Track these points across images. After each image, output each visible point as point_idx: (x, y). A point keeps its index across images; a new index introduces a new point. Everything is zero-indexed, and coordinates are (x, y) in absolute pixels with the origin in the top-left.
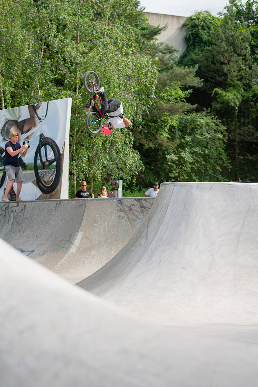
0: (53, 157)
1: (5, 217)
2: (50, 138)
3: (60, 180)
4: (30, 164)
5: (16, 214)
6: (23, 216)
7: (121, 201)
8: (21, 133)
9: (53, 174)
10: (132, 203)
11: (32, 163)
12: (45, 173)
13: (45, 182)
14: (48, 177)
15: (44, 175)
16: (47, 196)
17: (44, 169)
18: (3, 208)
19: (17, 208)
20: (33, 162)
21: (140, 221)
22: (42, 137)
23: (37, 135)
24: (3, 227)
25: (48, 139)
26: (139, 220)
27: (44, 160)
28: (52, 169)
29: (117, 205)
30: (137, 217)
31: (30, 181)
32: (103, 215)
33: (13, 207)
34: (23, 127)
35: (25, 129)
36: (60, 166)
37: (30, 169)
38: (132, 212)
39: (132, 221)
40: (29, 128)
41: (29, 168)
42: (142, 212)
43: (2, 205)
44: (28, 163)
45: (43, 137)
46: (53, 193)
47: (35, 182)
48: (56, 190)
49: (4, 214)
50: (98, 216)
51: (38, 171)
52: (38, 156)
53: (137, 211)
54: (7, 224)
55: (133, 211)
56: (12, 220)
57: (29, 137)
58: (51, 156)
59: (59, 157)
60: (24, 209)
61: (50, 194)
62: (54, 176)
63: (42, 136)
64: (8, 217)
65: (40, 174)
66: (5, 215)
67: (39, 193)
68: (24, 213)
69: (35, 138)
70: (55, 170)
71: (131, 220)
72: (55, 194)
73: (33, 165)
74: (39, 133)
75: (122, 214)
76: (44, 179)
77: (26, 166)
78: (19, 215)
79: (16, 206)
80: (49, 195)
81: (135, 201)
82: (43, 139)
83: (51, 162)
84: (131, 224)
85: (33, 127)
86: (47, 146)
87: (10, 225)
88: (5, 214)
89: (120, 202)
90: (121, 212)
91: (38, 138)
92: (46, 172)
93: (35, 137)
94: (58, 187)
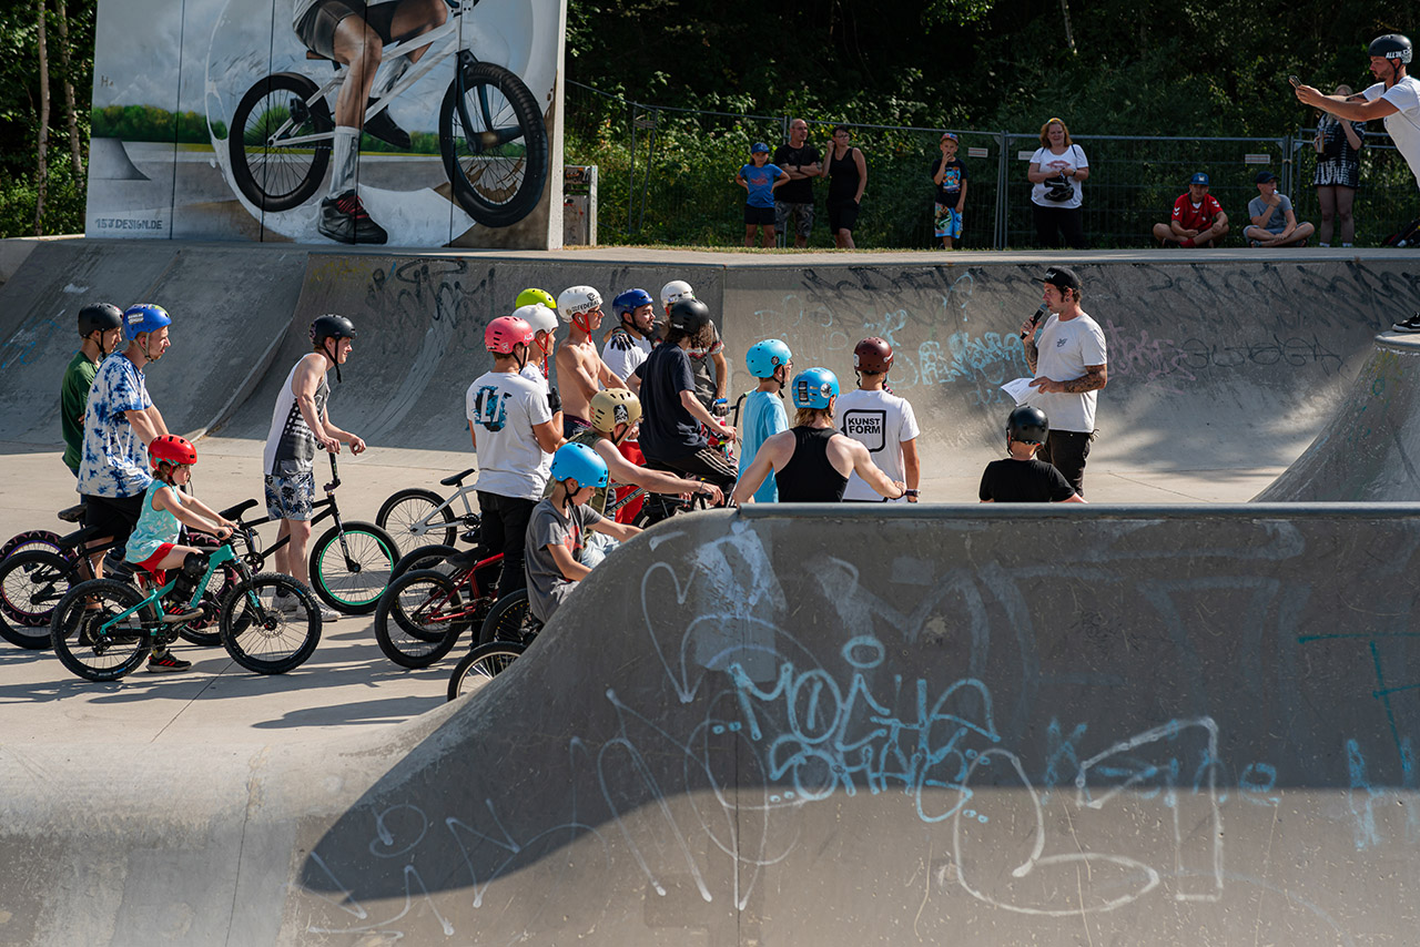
0: (515, 122)
1: (420, 301)
2: (497, 66)
3: (546, 190)
4: (422, 135)
5: (461, 295)
6: (493, 300)
7: (813, 273)
8: (380, 42)
9: (517, 169)
10: (841, 279)
11: (431, 134)
12: (484, 166)
13: (487, 192)
14: (499, 177)
15: (481, 172)
16: (495, 233)
17: (477, 153)
18: (403, 274)
19: (460, 276)
20: (436, 130)
21: (870, 328)
22: (468, 61)
23: (445, 53)
24: (425, 332)
25: (491, 69)
26: (867, 325)
27: (478, 126)
28: (511, 155)
29: (805, 284)
30: (861, 316)
31: (426, 184)
32: (772, 312)
33: (447, 272)
34: (389, 24)
35: (398, 28)
36: (541, 149)
37: (426, 151)
38: (846, 303)
39: (849, 327)
40: (414, 28)
41: (419, 145)
42: (870, 303)
43: (399, 266)
44: (415, 133)
45: (471, 59)
46: (521, 226)
47: (448, 189)
48: (529, 217)
49: (413, 292)
50: (760, 312)
51: (455, 159)
52: (456, 115)
53: (856, 300)
54: (435, 322)
55: (847, 299)
56: (452, 311)
57: (416, 56)
58: (504, 115)
59: (538, 125)
60: (491, 282)
61: (508, 228)
62: (521, 177)
63: (467, 58)
64: (432, 304)
65: (465, 168)
66: (418, 296)
67: (463, 223)
68: (492, 292)
69: (440, 59)
70: (524, 159)
71: (845, 323)
72: (526, 230)
73: (434, 140)
74: (453, 47)
75: (822, 308)
76: (481, 181)
77: (409, 140)
78: (477, 296)
79: (457, 271)
80: (502, 232)
81: (848, 271)
82: (470, 65)
83: (505, 136)
84: (847, 334)
85: (429, 27)
86: (489, 87)
87: (448, 324)
88: (419, 292)
89: (811, 276)
90: (816, 304)
91: (453, 62)
92: (488, 164)
93: (438, 56)
94: (538, 210)
